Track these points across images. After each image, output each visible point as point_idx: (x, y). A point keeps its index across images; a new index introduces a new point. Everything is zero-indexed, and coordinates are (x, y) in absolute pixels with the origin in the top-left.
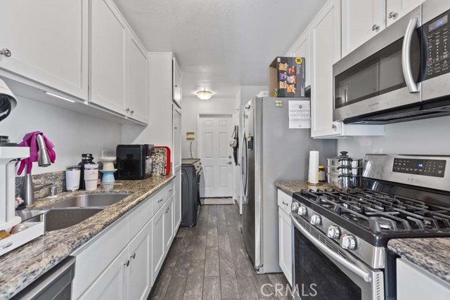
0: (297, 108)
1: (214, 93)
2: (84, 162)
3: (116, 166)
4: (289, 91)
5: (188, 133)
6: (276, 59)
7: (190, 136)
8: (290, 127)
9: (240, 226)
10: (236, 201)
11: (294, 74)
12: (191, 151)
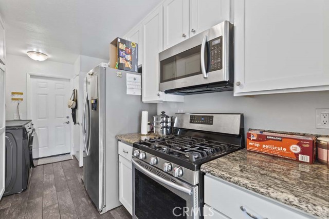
0: (133, 80)
1: (49, 56)
4: (126, 66)
5: (14, 93)
6: (117, 39)
7: (16, 97)
8: (127, 93)
9: (81, 177)
10: (74, 156)
11: (131, 54)
12: (18, 113)
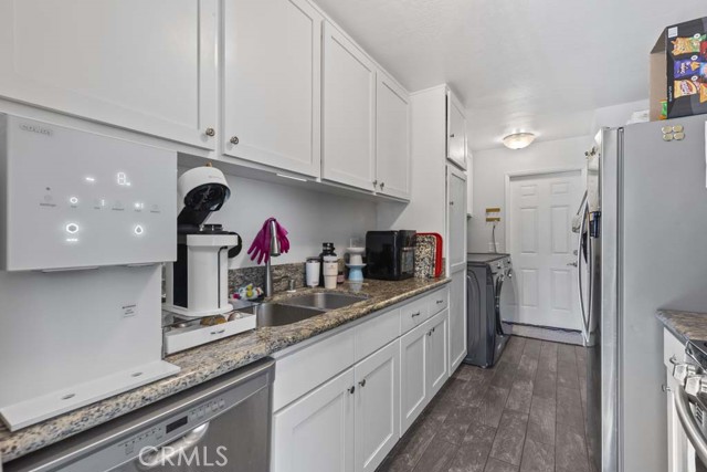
1: (537, 134)
2: (325, 253)
3: (364, 260)
5: (488, 211)
6: (666, 33)
7: (492, 215)
12: (494, 241)
